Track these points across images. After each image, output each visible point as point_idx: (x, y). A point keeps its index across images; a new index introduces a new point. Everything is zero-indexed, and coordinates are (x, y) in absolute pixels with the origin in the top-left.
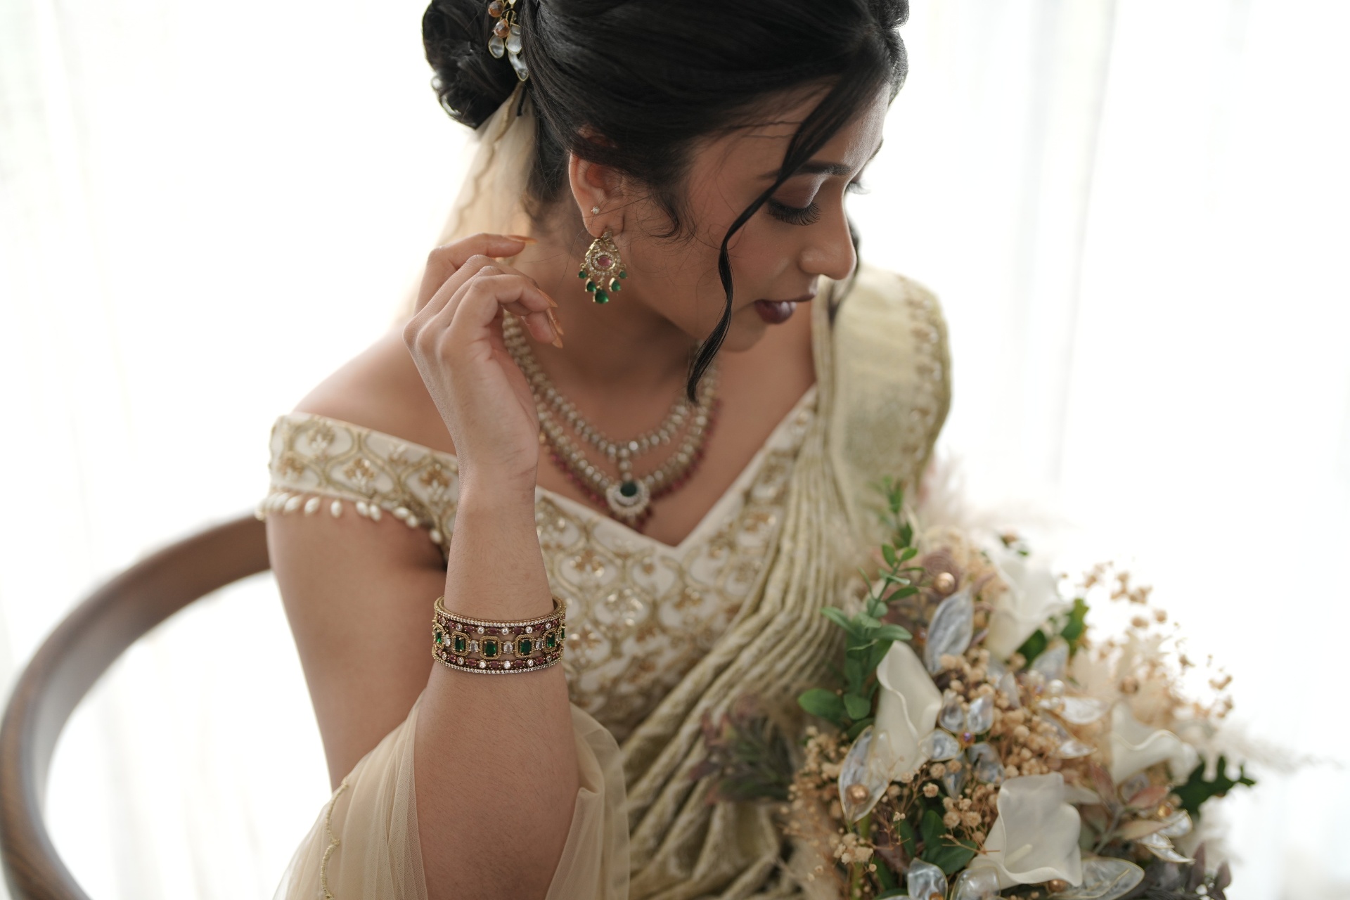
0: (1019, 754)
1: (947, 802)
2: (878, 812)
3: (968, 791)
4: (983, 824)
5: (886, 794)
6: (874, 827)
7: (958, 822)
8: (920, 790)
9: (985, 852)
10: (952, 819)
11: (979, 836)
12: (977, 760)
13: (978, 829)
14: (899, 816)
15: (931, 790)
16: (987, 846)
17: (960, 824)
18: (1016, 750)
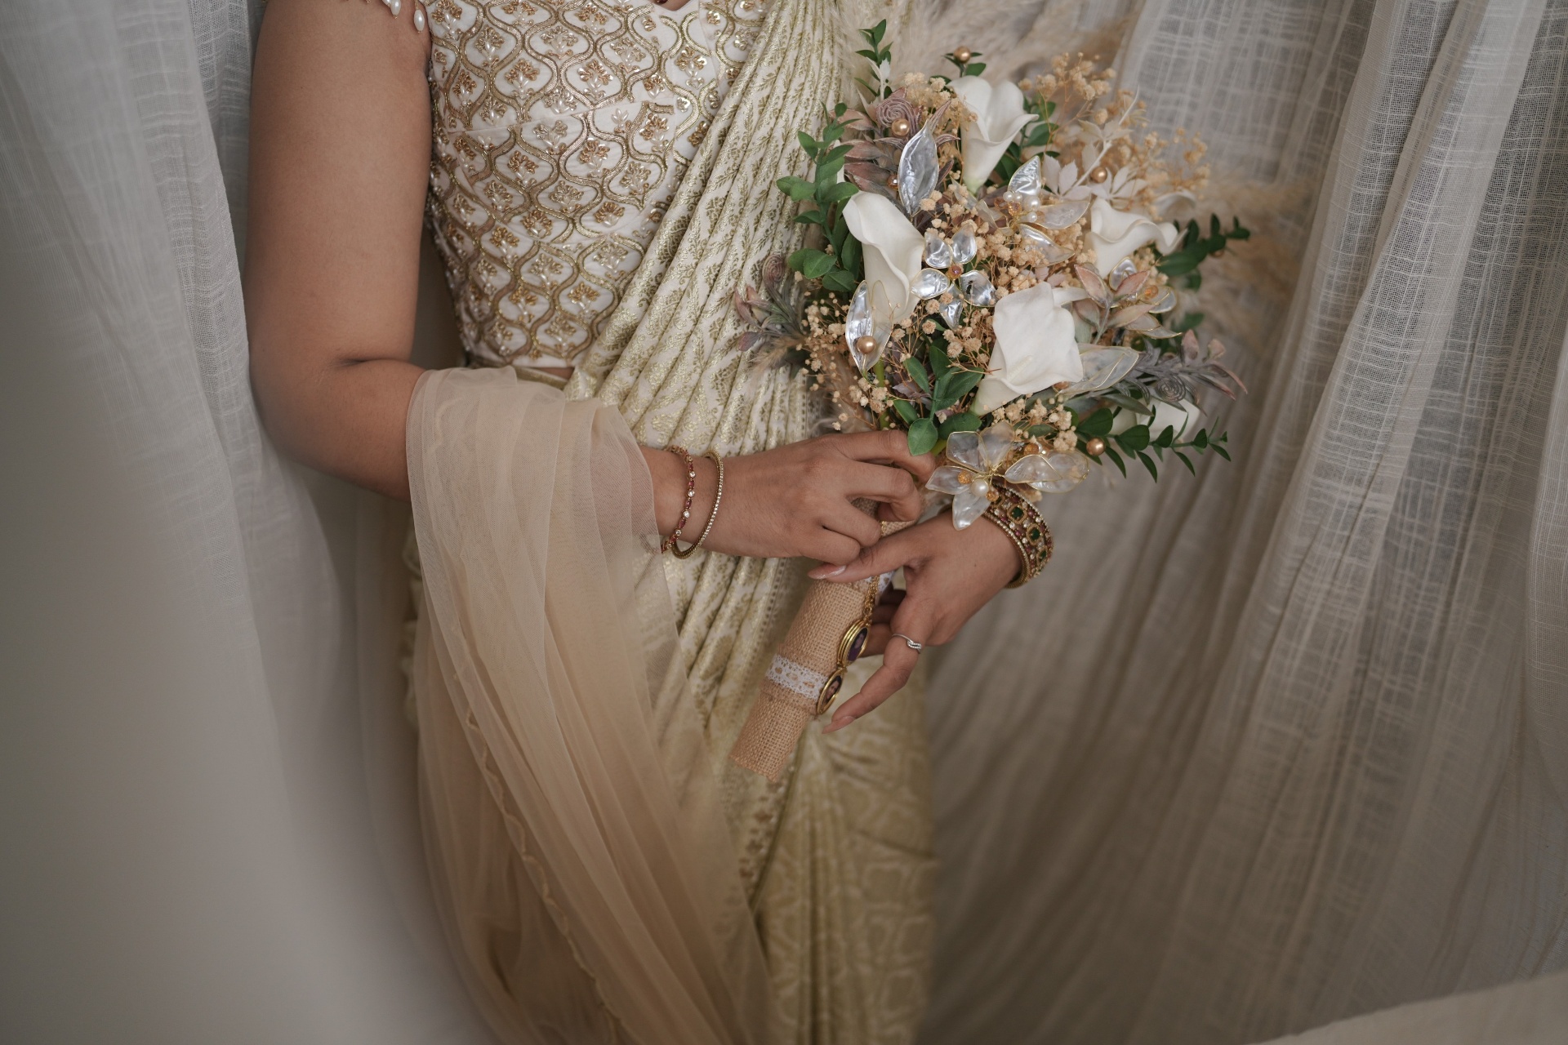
0: (1007, 273)
1: (948, 334)
2: (889, 356)
3: (966, 320)
4: (984, 346)
5: (891, 339)
6: (888, 369)
7: (961, 350)
8: (921, 330)
9: (989, 372)
10: (954, 350)
11: (982, 358)
12: (970, 287)
13: (981, 352)
14: (905, 357)
15: (931, 327)
16: (991, 367)
17: (963, 351)
18: (1003, 270)
